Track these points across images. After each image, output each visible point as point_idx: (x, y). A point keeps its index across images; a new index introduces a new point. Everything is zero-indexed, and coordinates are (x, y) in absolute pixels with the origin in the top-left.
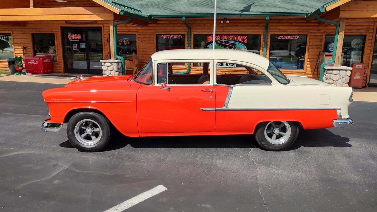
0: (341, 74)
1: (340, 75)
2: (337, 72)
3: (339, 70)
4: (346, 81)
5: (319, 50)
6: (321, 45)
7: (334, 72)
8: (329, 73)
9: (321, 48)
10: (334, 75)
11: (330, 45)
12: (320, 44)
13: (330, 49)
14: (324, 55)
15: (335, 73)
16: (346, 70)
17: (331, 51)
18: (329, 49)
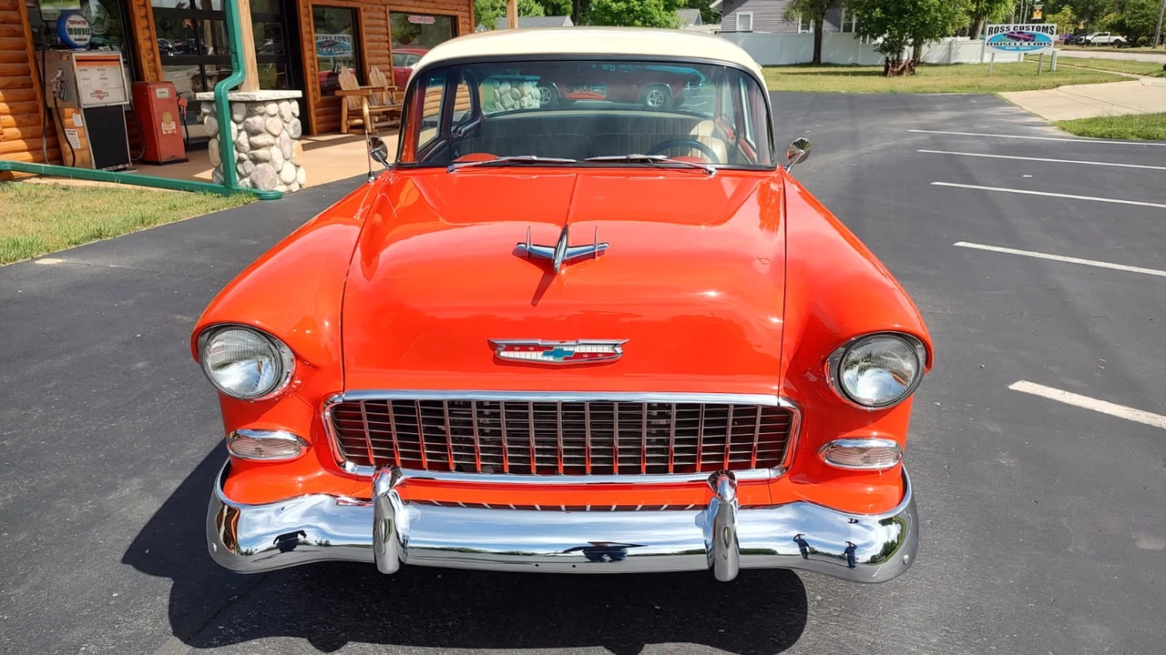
0: (283, 113)
1: (282, 117)
2: (275, 105)
3: (277, 101)
4: (295, 133)
5: (15, 40)
6: (19, 22)
7: (272, 108)
8: (262, 115)
9: (21, 35)
10: (271, 119)
11: (68, 23)
12: (13, 15)
13: (72, 37)
14: (69, 58)
15: (272, 112)
16: (288, 100)
17: (77, 42)
18: (68, 39)
